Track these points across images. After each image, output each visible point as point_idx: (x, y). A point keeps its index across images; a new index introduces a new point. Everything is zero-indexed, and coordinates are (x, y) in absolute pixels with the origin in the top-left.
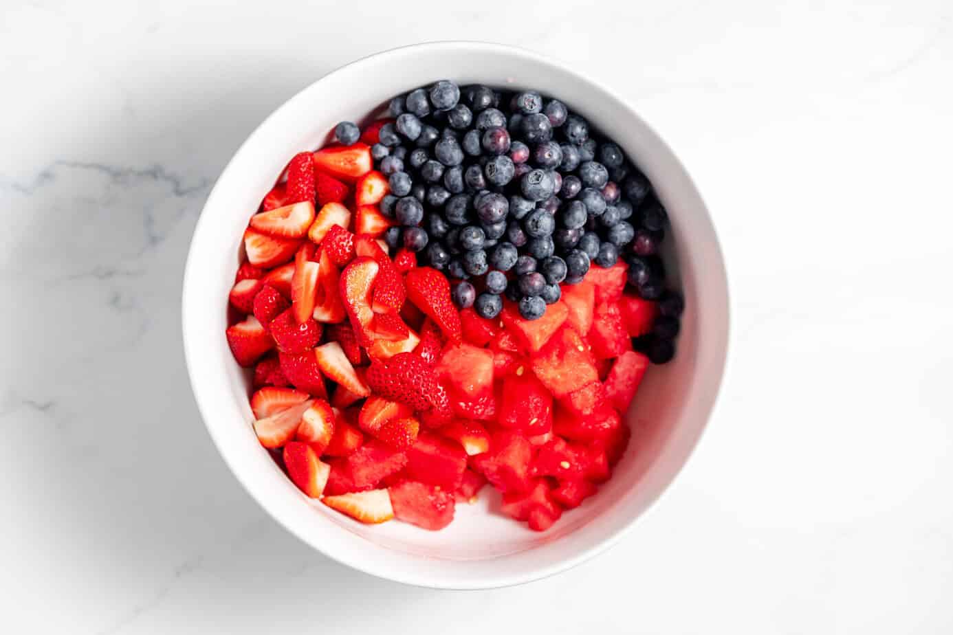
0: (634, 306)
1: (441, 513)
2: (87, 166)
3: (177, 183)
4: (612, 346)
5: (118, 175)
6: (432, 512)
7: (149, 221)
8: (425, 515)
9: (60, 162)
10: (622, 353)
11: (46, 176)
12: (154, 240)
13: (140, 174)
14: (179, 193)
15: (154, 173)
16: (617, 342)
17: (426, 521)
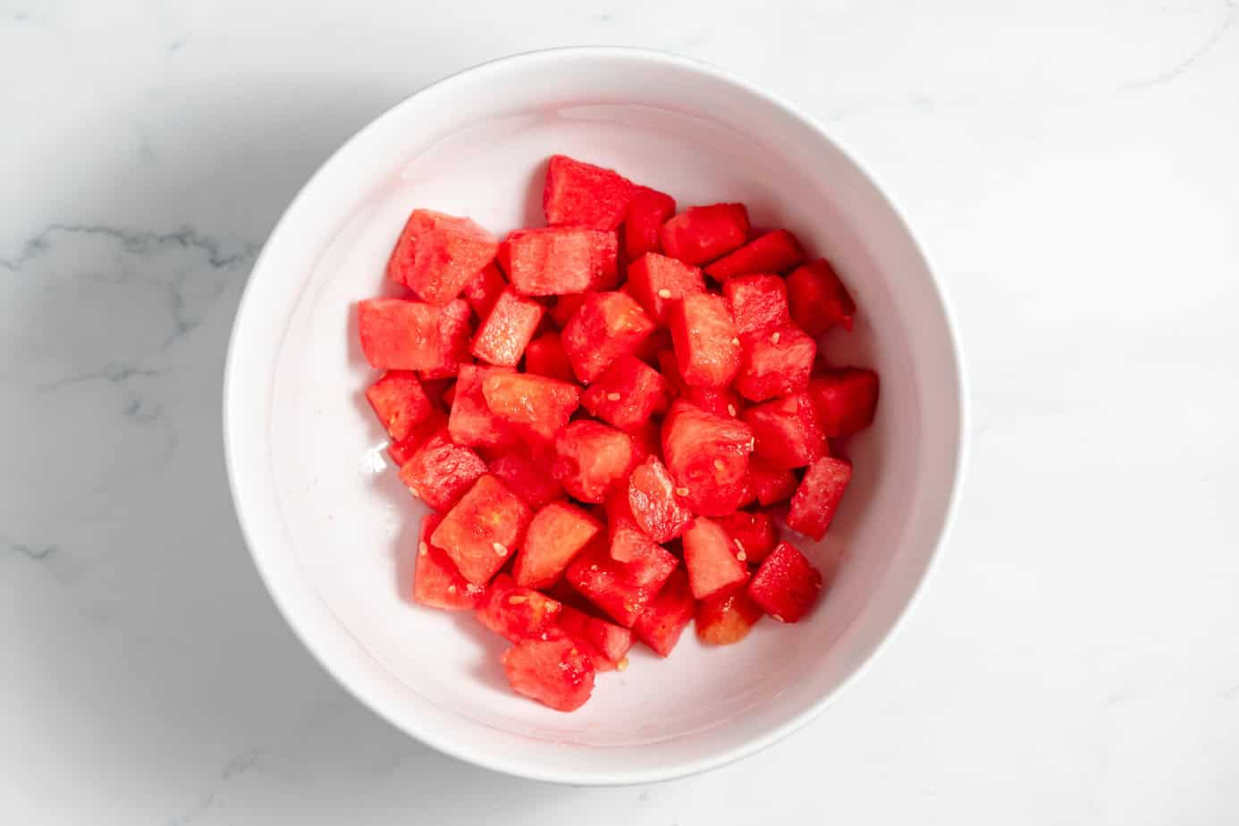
0: (830, 395)
1: (575, 688)
2: (91, 231)
3: (214, 252)
4: (802, 451)
5: (134, 242)
6: (562, 686)
7: (177, 302)
8: (555, 689)
9: (55, 226)
10: (816, 461)
11: (37, 244)
12: (183, 328)
13: (162, 240)
14: (216, 263)
15: (182, 238)
16: (809, 444)
17: (554, 698)
